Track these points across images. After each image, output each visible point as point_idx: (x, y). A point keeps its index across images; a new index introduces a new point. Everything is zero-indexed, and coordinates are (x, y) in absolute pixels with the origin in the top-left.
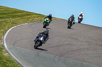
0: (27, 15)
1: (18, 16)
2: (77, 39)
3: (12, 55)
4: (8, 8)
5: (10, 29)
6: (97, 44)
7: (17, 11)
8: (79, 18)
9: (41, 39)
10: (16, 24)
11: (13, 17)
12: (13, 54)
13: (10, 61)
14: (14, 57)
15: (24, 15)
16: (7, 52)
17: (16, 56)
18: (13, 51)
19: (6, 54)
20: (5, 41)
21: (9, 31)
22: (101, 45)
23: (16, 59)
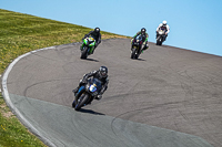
0: (54, 28)
1: (34, 31)
2: (162, 81)
3: (22, 117)
4: (13, 13)
5: (16, 60)
6: (205, 92)
7: (31, 20)
8: (158, 35)
9: (92, 88)
10: (29, 48)
11: (24, 32)
12: (23, 114)
13: (16, 129)
14: (26, 121)
15: (47, 29)
16: (11, 110)
18: (22, 108)
19: (8, 115)
20: (5, 86)
21: (14, 63)
22: (215, 95)
23: (30, 125)
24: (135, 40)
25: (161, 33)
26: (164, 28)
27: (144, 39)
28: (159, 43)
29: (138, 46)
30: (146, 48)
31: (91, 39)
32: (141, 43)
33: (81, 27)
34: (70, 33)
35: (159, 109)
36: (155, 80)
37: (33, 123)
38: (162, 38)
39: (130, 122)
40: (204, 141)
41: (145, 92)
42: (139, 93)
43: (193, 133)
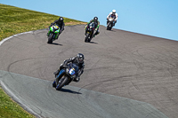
0: (32, 16)
1: (15, 19)
2: (118, 59)
3: (6, 88)
6: (153, 68)
8: (108, 21)
10: (12, 33)
11: (7, 20)
12: (7, 86)
13: (1, 98)
14: (9, 91)
15: (27, 17)
17: (11, 90)
18: (6, 81)
22: (160, 70)
23: (13, 94)
24: (89, 27)
25: (111, 20)
26: (113, 16)
27: (96, 26)
28: (109, 29)
29: (91, 31)
30: (97, 33)
31: (56, 27)
32: (93, 29)
33: (54, 16)
34: (44, 21)
35: (116, 81)
36: (112, 58)
37: (15, 93)
38: (111, 25)
39: (93, 92)
40: (152, 107)
41: (104, 68)
42: (100, 68)
43: (143, 100)
